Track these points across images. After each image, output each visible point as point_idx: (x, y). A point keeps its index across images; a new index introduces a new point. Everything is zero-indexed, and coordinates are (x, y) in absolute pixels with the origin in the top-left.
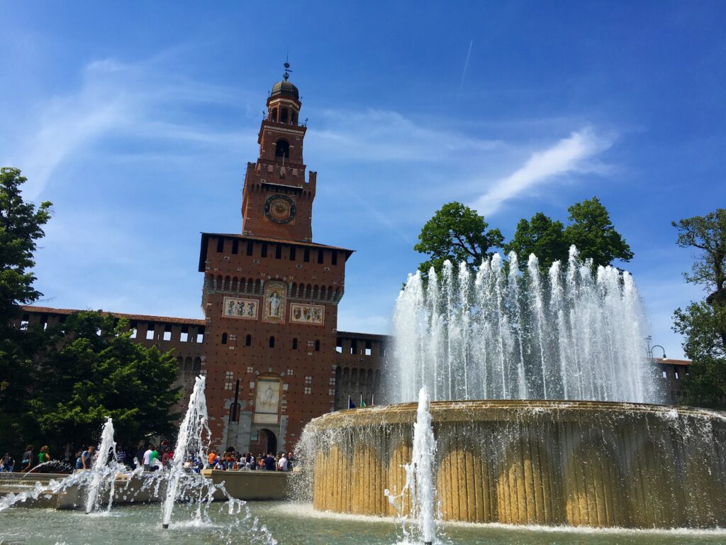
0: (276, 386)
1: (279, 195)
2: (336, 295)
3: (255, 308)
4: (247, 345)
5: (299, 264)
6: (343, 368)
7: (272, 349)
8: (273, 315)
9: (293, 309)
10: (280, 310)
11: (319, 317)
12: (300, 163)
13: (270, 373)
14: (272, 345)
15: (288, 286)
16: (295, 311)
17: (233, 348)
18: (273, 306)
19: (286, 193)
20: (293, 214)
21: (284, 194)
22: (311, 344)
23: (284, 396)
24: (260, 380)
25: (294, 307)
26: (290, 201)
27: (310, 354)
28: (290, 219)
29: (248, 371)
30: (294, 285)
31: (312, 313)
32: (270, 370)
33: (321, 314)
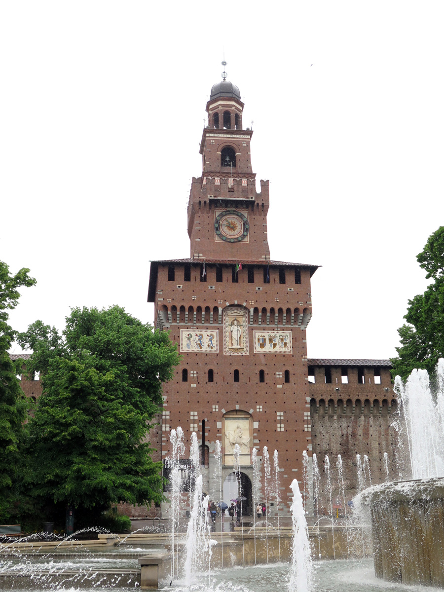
0: (244, 425)
1: (229, 211)
2: (303, 317)
3: (215, 339)
4: (209, 381)
5: (258, 286)
6: (318, 400)
7: (236, 383)
8: (235, 346)
9: (257, 337)
10: (242, 339)
11: (286, 344)
12: (248, 172)
13: (237, 411)
14: (236, 379)
15: (249, 312)
16: (259, 339)
17: (195, 385)
18: (235, 335)
19: (237, 207)
20: (246, 230)
21: (234, 209)
22: (280, 375)
23: (255, 434)
24: (227, 418)
25: (258, 334)
26: (242, 216)
27: (280, 386)
28: (244, 236)
29: (214, 410)
30: (256, 310)
31: (277, 341)
32: (237, 407)
33: (288, 340)
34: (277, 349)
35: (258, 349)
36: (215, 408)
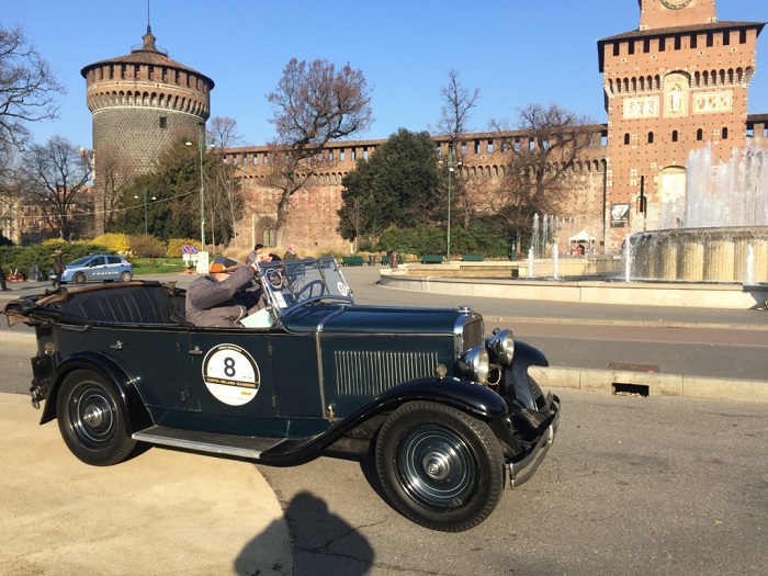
0: (680, 178)
2: (746, 76)
3: (656, 105)
4: (649, 142)
5: (701, 50)
7: (675, 142)
8: (675, 109)
10: (682, 102)
11: (725, 103)
13: (673, 167)
14: (675, 139)
15: (689, 77)
16: (698, 101)
17: (635, 147)
18: (675, 100)
24: (664, 173)
27: (716, 143)
29: (652, 167)
32: (674, 164)
33: (729, 100)
34: (717, 109)
35: (697, 110)
36: (654, 165)
